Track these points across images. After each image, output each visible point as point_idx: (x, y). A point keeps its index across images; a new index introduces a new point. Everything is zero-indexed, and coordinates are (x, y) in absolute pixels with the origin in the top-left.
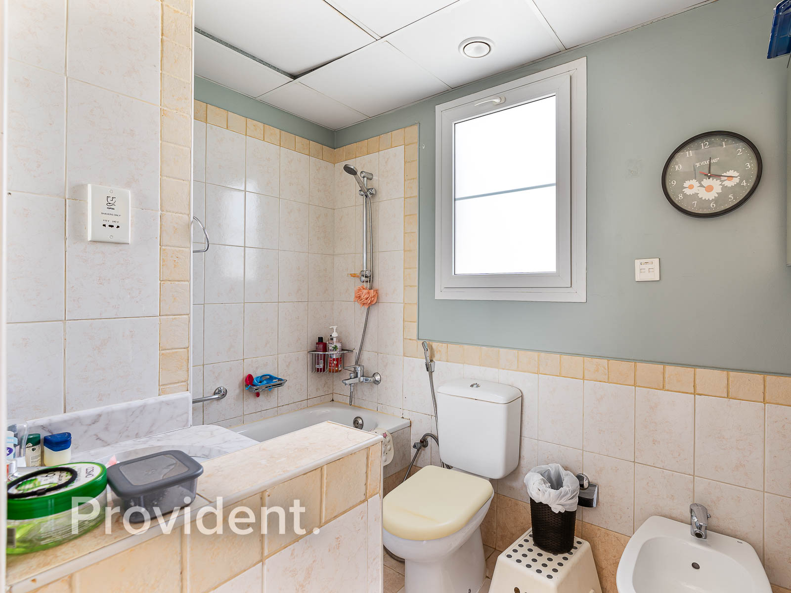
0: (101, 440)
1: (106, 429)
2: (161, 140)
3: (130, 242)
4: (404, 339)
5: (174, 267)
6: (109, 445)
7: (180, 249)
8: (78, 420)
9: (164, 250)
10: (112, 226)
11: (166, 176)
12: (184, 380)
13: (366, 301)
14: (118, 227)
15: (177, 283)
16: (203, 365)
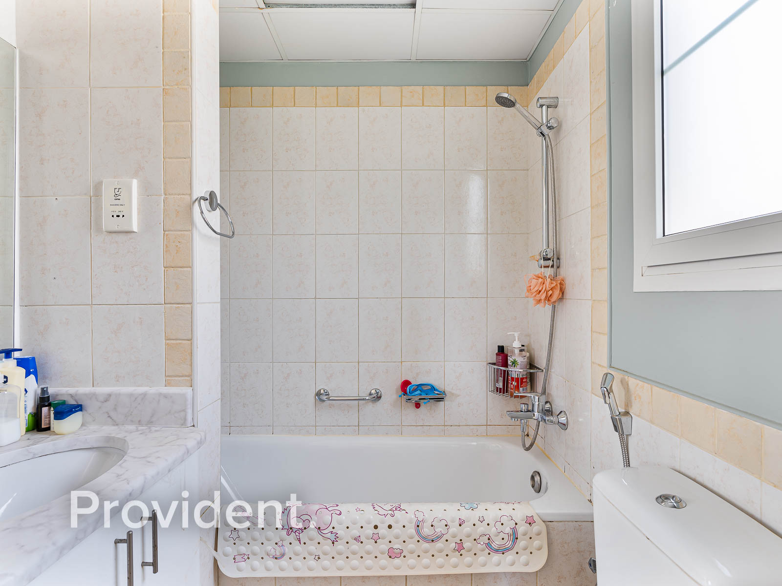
0: (111, 418)
1: (115, 409)
2: (163, 121)
3: (135, 229)
4: (593, 363)
5: (177, 253)
6: (117, 425)
7: (182, 232)
8: (93, 396)
9: (167, 235)
10: (118, 216)
11: (169, 158)
12: (187, 374)
13: (538, 295)
14: (123, 216)
15: (180, 269)
16: (359, 362)
